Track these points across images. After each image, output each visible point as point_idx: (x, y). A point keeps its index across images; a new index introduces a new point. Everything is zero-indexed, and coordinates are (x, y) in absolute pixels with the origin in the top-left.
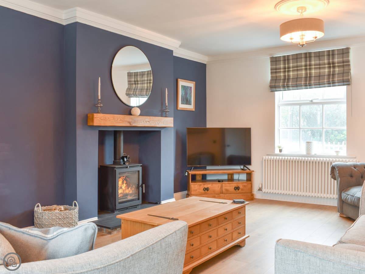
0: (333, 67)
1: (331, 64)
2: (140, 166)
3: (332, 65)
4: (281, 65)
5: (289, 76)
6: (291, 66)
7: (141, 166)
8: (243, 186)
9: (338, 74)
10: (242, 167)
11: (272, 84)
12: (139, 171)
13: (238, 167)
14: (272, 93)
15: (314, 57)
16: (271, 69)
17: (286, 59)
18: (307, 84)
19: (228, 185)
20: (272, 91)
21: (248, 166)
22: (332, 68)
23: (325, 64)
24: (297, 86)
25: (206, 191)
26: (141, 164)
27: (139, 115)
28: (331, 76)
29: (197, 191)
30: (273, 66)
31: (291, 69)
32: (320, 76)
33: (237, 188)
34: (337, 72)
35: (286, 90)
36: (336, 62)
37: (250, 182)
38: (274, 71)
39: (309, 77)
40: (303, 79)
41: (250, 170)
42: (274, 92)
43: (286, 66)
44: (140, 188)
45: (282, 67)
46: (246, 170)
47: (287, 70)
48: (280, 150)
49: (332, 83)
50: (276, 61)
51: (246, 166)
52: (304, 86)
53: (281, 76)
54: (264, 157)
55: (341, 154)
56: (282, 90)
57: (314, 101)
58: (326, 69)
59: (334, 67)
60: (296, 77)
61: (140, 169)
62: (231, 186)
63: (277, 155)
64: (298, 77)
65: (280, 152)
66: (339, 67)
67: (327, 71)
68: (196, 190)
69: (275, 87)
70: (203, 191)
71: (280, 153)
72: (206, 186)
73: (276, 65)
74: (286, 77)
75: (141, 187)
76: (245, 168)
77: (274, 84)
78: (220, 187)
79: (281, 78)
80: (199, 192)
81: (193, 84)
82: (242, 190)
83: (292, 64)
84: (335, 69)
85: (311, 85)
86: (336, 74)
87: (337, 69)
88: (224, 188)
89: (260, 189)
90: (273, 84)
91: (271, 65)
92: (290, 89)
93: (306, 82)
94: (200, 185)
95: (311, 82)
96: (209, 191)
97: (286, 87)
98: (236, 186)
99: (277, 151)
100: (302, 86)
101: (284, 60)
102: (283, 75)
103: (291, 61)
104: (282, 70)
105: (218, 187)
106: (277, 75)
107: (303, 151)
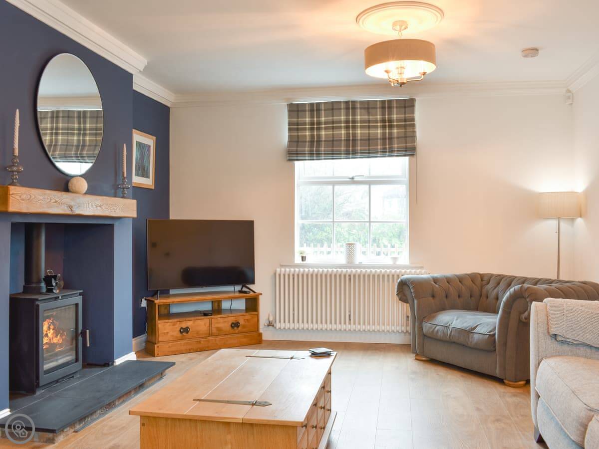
0: (389, 127)
1: (387, 121)
2: (78, 294)
3: (387, 124)
4: (306, 118)
5: (319, 136)
6: (323, 121)
7: (80, 294)
8: (245, 320)
9: (398, 138)
10: (238, 288)
11: (291, 149)
12: (77, 305)
13: (230, 288)
14: (291, 163)
15: (361, 108)
16: (290, 124)
17: (315, 109)
18: (349, 150)
19: (221, 320)
20: (290, 160)
21: (251, 286)
22: (387, 129)
23: (376, 122)
24: (333, 154)
25: (184, 334)
26: (81, 291)
27: (86, 193)
28: (387, 140)
29: (169, 335)
30: (291, 118)
31: (323, 126)
32: (369, 140)
33: (235, 325)
34: (395, 135)
35: (313, 160)
36: (395, 118)
37: (256, 313)
38: (294, 127)
39: (352, 140)
40: (343, 142)
41: (254, 292)
42: (293, 162)
43: (314, 120)
44: (80, 338)
45: (307, 122)
46: (245, 292)
47: (315, 126)
48: (302, 257)
49: (389, 151)
50: (298, 111)
51: (248, 286)
52: (345, 154)
53: (306, 136)
54: (278, 270)
55: (399, 262)
56: (307, 158)
57: (356, 179)
58: (379, 129)
59: (391, 127)
60: (331, 139)
61: (79, 300)
62: (225, 322)
63: (298, 266)
64: (335, 139)
65: (303, 260)
66: (398, 126)
67: (381, 133)
68: (167, 333)
69: (297, 154)
70: (180, 335)
71: (302, 262)
72: (184, 325)
73: (298, 118)
74: (314, 138)
75: (80, 336)
76: (244, 289)
77: (295, 149)
78: (208, 325)
79: (306, 139)
80: (172, 336)
81: (152, 141)
82: (244, 327)
83: (325, 117)
84: (392, 130)
85: (355, 153)
86: (394, 138)
87: (395, 131)
88: (215, 325)
89: (270, 324)
90: (293, 149)
91: (290, 116)
92: (320, 158)
93: (348, 148)
94: (174, 324)
95: (357, 148)
96: (189, 333)
97: (315, 154)
98: (234, 322)
99: (298, 260)
100: (341, 154)
101: (312, 111)
102: (309, 135)
103: (323, 113)
104: (307, 127)
105: (205, 325)
106: (299, 134)
107: (341, 259)
